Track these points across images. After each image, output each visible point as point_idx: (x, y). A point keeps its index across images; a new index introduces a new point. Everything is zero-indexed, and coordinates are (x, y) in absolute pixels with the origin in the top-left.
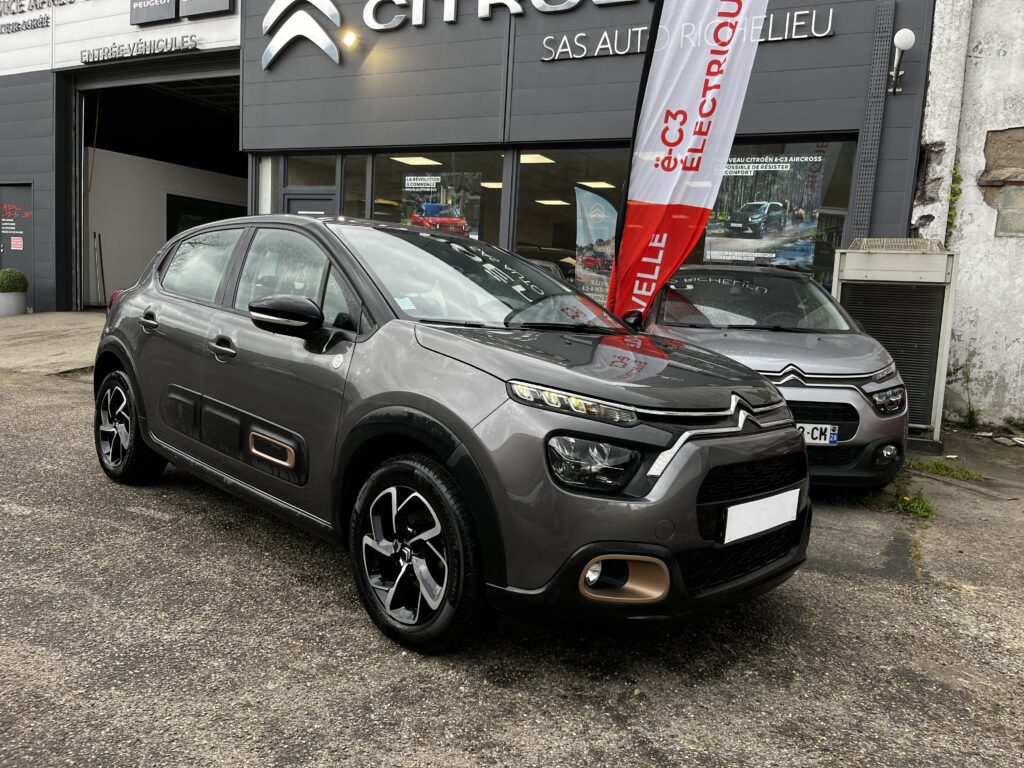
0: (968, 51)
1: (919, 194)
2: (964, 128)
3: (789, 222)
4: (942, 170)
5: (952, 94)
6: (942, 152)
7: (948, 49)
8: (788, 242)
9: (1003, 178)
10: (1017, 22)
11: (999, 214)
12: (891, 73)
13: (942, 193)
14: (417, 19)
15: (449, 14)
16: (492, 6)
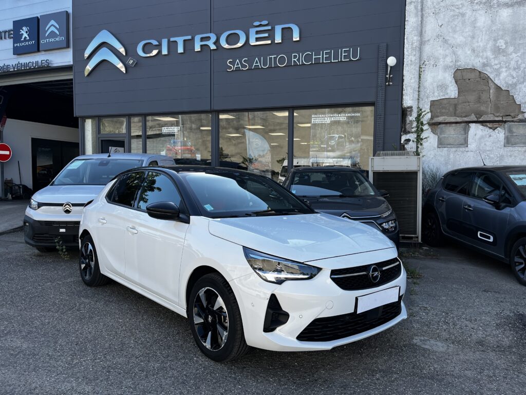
0: (420, 66)
1: (403, 130)
2: (420, 99)
3: (347, 144)
4: (412, 119)
5: (414, 85)
6: (411, 111)
7: (411, 65)
8: (347, 153)
9: (439, 121)
10: (440, 51)
11: (438, 137)
12: (387, 76)
13: (413, 129)
14: (165, 52)
15: (180, 50)
16: (202, 46)
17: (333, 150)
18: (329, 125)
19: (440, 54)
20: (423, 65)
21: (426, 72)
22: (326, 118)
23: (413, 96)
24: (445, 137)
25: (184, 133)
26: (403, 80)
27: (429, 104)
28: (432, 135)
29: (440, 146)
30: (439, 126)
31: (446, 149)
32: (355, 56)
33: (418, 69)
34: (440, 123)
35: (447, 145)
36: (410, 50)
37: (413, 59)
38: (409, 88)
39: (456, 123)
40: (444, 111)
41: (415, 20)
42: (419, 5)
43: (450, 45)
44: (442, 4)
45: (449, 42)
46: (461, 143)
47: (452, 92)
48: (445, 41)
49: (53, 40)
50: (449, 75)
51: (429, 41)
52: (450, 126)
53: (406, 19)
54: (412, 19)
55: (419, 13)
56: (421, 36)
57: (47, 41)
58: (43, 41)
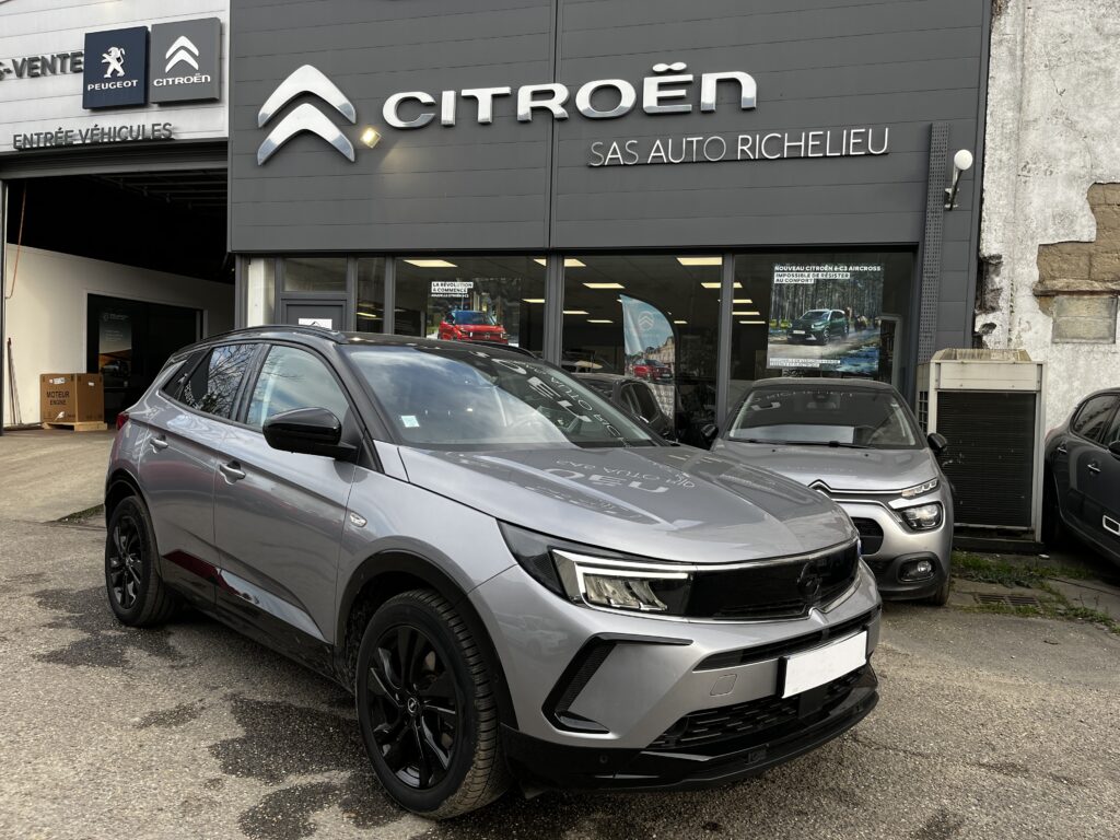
0: (1018, 170)
1: (979, 303)
4: (1001, 281)
5: (1005, 211)
6: (999, 264)
7: (1000, 168)
8: (852, 348)
9: (1056, 289)
10: (1060, 144)
11: (1055, 322)
12: (947, 190)
13: (1002, 303)
16: (533, 109)
17: (820, 342)
18: (811, 289)
19: (1060, 150)
20: (1022, 170)
21: (1030, 185)
22: (806, 274)
23: (1004, 234)
24: (1068, 321)
25: (482, 297)
26: (982, 201)
27: (1036, 251)
28: (1040, 317)
29: (1057, 340)
30: (1056, 298)
31: (1070, 346)
32: (878, 143)
33: (1013, 177)
34: (1058, 293)
35: (1073, 338)
36: (997, 139)
37: (1005, 158)
38: (995, 217)
39: (1092, 293)
40: (1065, 266)
41: (1008, 77)
42: (1018, 48)
43: (1080, 132)
44: (1064, 48)
45: (1079, 127)
46: (1101, 335)
47: (1085, 228)
48: (1071, 125)
49: (182, 80)
50: (1078, 193)
51: (1035, 121)
52: (1078, 299)
53: (990, 74)
54: (1004, 75)
55: (1018, 64)
56: (1020, 108)
57: (168, 82)
58: (158, 82)
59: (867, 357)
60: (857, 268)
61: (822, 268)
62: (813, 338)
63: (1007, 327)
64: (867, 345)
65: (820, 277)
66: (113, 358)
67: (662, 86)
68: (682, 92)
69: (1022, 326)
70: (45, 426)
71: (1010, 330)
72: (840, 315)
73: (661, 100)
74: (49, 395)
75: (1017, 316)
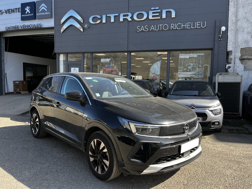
1: (227, 62)
2: (236, 47)
4: (232, 57)
5: (233, 40)
6: (231, 53)
7: (232, 31)
8: (197, 73)
9: (245, 58)
11: (244, 66)
12: (220, 36)
13: (232, 62)
14: (104, 21)
15: (112, 20)
16: (123, 19)
17: (190, 71)
18: (188, 59)
19: (245, 26)
20: (237, 31)
21: (239, 34)
22: (187, 56)
23: (233, 46)
24: (247, 66)
25: (112, 62)
26: (228, 38)
27: (240, 49)
28: (241, 65)
29: (245, 70)
30: (245, 60)
31: (248, 71)
32: (203, 25)
33: (235, 33)
34: (245, 59)
35: (248, 69)
36: (231, 24)
37: (233, 28)
38: (230, 42)
40: (247, 53)
41: (233, 9)
42: (236, 3)
43: (250, 22)
44: (246, 2)
47: (251, 44)
48: (248, 20)
49: (43, 14)
50: (249, 36)
51: (240, 19)
52: (250, 61)
53: (229, 9)
54: (232, 9)
55: (236, 6)
56: (236, 17)
57: (40, 14)
58: (38, 14)
59: (201, 74)
60: (198, 54)
61: (190, 54)
62: (188, 70)
63: (233, 67)
64: (201, 72)
65: (190, 56)
66: (29, 77)
67: (153, 13)
68: (158, 14)
69: (237, 67)
70: (15, 92)
71: (234, 68)
72: (195, 65)
73: (153, 16)
74: (15, 85)
75: (236, 65)
